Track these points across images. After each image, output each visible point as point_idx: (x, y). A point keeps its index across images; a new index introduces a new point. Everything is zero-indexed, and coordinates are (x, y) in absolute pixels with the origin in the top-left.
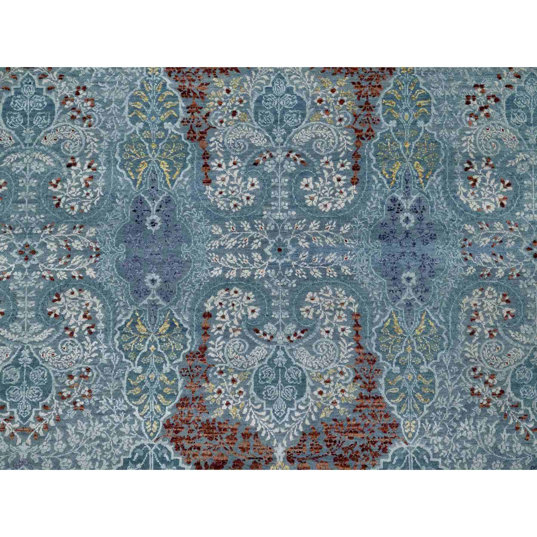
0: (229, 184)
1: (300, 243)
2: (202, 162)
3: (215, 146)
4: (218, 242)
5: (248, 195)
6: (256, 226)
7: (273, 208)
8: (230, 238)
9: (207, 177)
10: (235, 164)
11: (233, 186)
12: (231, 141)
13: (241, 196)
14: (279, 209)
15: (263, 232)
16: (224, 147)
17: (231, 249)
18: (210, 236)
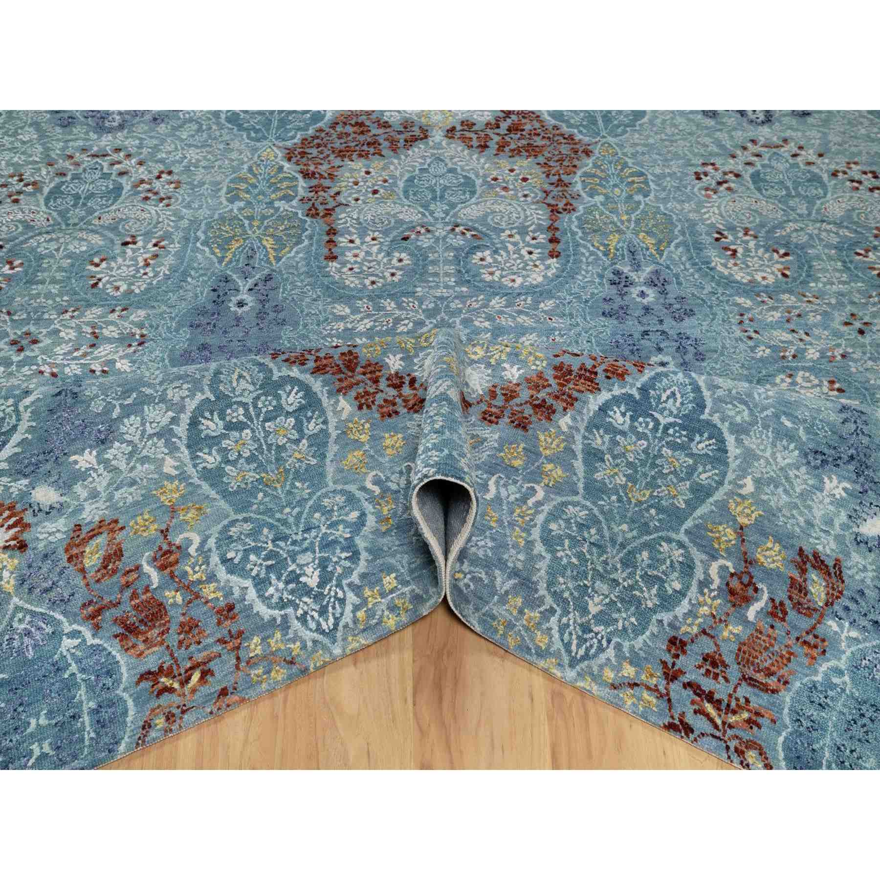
0: (364, 260)
1: (477, 323)
2: (327, 238)
3: (346, 223)
4: (342, 324)
5: (394, 271)
6: (405, 304)
7: (432, 284)
8: (362, 319)
9: (332, 253)
10: (373, 239)
11: (370, 262)
12: (369, 217)
13: (383, 273)
14: (442, 285)
15: (417, 312)
16: (360, 223)
17: (364, 332)
18: (331, 317)
